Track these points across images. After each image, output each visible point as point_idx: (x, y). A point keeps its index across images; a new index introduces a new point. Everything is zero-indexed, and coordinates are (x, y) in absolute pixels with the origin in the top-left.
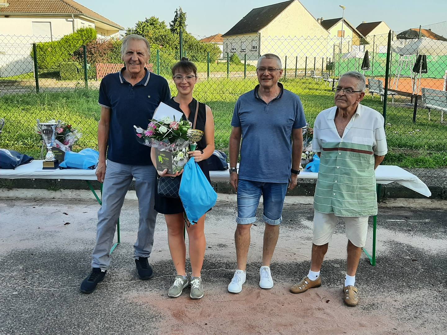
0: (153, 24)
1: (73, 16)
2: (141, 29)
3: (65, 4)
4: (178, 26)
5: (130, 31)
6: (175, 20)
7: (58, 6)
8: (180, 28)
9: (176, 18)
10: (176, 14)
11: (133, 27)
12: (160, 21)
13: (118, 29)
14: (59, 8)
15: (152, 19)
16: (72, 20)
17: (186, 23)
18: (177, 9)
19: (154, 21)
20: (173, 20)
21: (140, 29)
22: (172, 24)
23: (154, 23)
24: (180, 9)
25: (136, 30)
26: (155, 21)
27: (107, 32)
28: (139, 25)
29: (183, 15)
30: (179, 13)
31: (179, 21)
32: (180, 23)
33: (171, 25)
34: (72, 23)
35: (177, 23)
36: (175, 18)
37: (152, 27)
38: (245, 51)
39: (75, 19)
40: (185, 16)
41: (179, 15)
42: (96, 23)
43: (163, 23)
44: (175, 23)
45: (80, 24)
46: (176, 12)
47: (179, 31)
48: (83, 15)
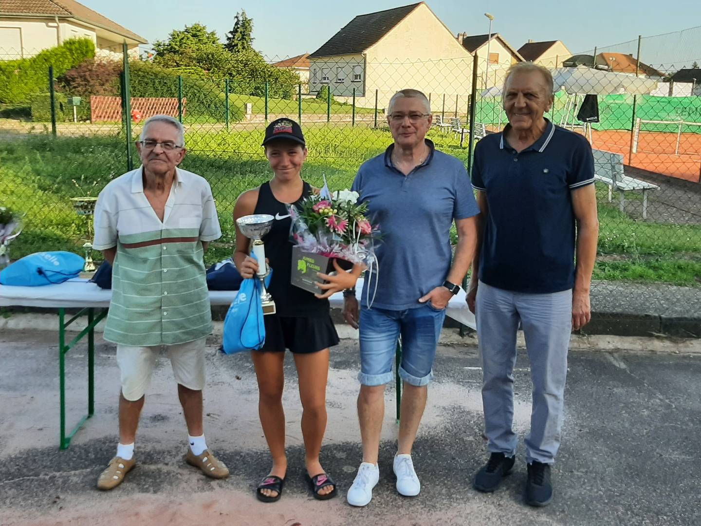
0: (197, 36)
1: (57, 19)
2: (178, 43)
4: (240, 40)
5: (159, 45)
6: (234, 32)
7: (33, 2)
8: (243, 43)
9: (236, 27)
10: (236, 20)
11: (165, 39)
12: (209, 30)
13: (138, 43)
14: (35, 6)
15: (195, 28)
16: (55, 25)
17: (252, 36)
18: (238, 14)
21: (176, 42)
22: (230, 36)
23: (199, 34)
24: (244, 13)
25: (170, 44)
26: (199, 31)
27: (121, 47)
28: (174, 36)
29: (247, 22)
30: (241, 19)
31: (241, 32)
33: (229, 39)
34: (55, 29)
35: (238, 35)
36: (234, 28)
37: (195, 40)
38: (343, 81)
39: (61, 25)
40: (251, 25)
41: (240, 23)
42: (99, 30)
43: (213, 34)
44: (234, 35)
45: (69, 32)
46: (237, 17)
47: (241, 47)
48: (73, 17)
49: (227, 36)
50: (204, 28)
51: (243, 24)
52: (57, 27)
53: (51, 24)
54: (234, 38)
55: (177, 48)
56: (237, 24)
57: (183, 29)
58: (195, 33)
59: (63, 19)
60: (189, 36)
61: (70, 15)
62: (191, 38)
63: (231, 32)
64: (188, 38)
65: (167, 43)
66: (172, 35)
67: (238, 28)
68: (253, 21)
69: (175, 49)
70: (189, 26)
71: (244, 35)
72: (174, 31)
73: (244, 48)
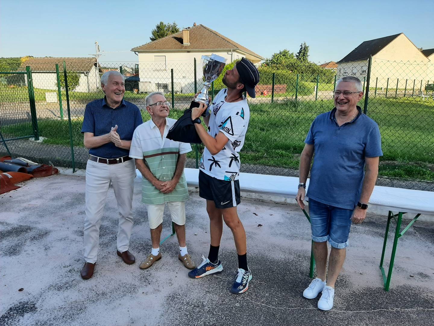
1: (232, 51)
4: (302, 56)
5: (267, 60)
8: (304, 58)
12: (290, 53)
18: (302, 44)
22: (298, 55)
24: (305, 44)
26: (286, 53)
29: (306, 48)
30: (303, 46)
35: (302, 54)
36: (300, 51)
37: (284, 57)
38: (355, 74)
40: (308, 49)
41: (303, 48)
42: (247, 55)
48: (239, 50)
49: (296, 55)
50: (288, 51)
52: (232, 54)
53: (229, 53)
56: (301, 49)
57: (278, 52)
59: (234, 51)
61: (237, 49)
63: (298, 53)
64: (281, 56)
65: (271, 59)
66: (273, 56)
68: (309, 47)
69: (275, 62)
71: (305, 54)
73: (304, 60)
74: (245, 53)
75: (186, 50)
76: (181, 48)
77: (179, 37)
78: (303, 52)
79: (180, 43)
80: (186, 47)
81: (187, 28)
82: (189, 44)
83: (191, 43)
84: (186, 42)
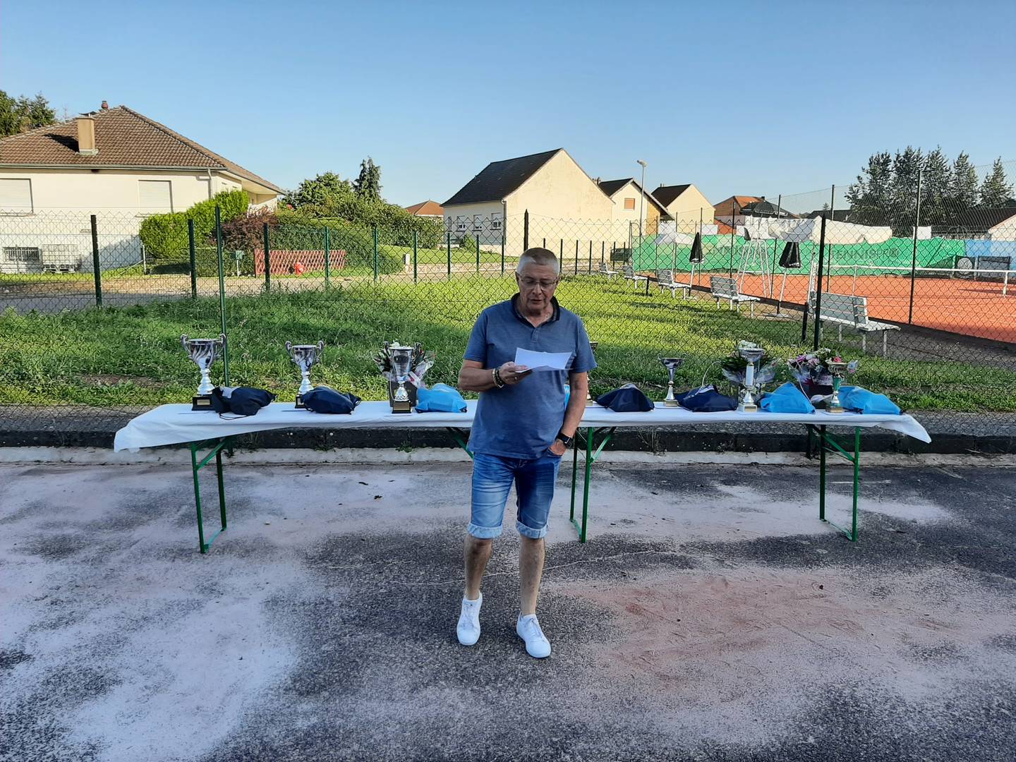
0: (330, 185)
1: (209, 172)
2: (310, 193)
3: (196, 152)
4: (367, 188)
5: (290, 195)
6: (362, 179)
7: (183, 155)
8: (371, 191)
9: (363, 175)
10: (362, 167)
11: (295, 188)
12: (341, 179)
13: (276, 193)
14: (185, 158)
15: (327, 177)
16: (208, 178)
17: (380, 183)
18: (364, 161)
19: (330, 180)
20: (358, 178)
21: (308, 192)
22: (356, 184)
23: (332, 182)
24: (370, 161)
25: (300, 195)
26: (332, 180)
27: (258, 197)
28: (305, 186)
29: (374, 170)
30: (367, 166)
31: (368, 180)
32: (370, 183)
33: (356, 187)
34: (207, 182)
35: (365, 182)
36: (361, 175)
37: (328, 189)
38: (480, 229)
39: (212, 177)
40: (379, 172)
41: (367, 171)
43: (346, 182)
44: (361, 184)
45: (221, 185)
46: (363, 165)
47: (368, 196)
48: (226, 170)
49: (353, 184)
50: (337, 176)
51: (371, 172)
52: (210, 181)
53: (201, 177)
54: (360, 186)
55: (310, 198)
56: (363, 171)
57: (314, 178)
58: (328, 181)
59: (215, 172)
60: (321, 185)
61: (222, 168)
62: (324, 187)
63: (357, 180)
64: (321, 187)
65: (298, 192)
66: (302, 185)
67: (365, 176)
68: (381, 169)
69: (307, 199)
70: (321, 175)
71: (372, 183)
72: (306, 180)
73: (371, 196)
74: (240, 178)
75: (89, 165)
76: (74, 161)
77: (65, 134)
78: (368, 178)
79: (69, 149)
80: (87, 159)
81: (87, 115)
82: (95, 152)
83: (99, 149)
84: (87, 147)
